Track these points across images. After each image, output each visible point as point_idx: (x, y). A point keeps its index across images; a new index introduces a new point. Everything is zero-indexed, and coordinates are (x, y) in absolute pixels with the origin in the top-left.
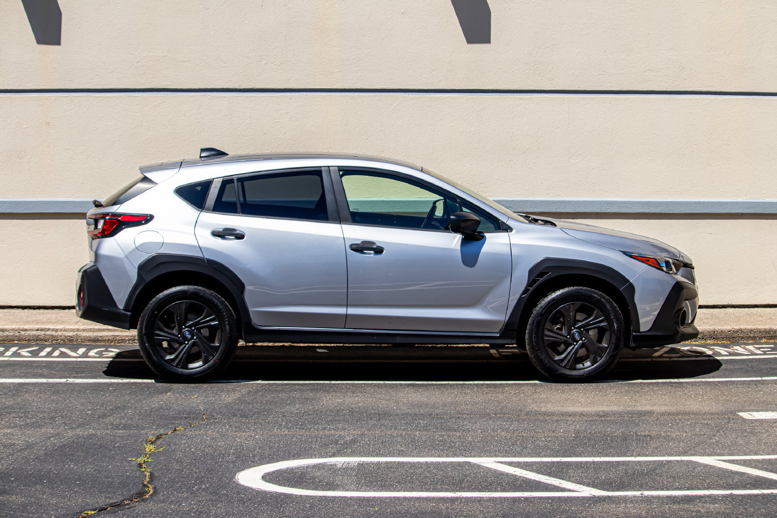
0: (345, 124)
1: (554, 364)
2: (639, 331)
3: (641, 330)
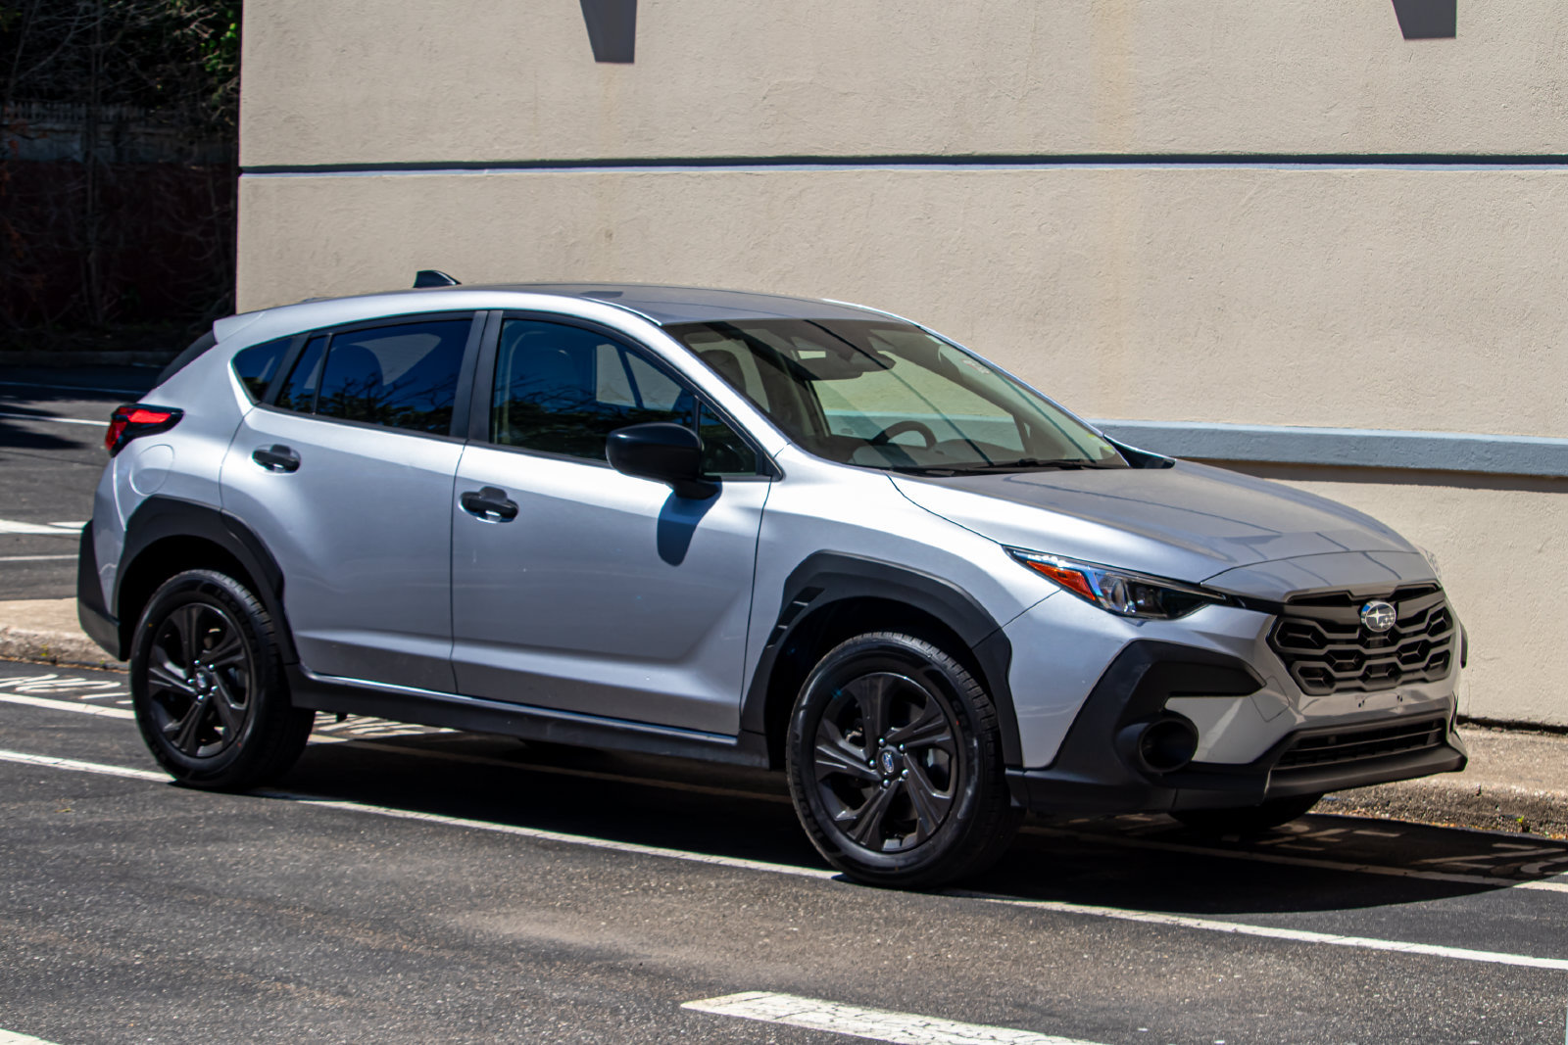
0: (1148, 241)
1: (833, 827)
2: (1020, 767)
3: (1027, 764)
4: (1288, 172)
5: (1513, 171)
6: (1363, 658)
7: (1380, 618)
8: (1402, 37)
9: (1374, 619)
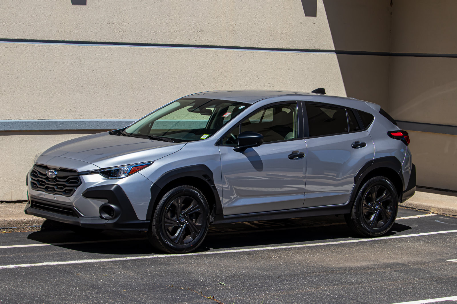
4: (38, 45)
5: (102, 46)
6: (46, 183)
7: (50, 174)
8: (71, 3)
9: (49, 174)
